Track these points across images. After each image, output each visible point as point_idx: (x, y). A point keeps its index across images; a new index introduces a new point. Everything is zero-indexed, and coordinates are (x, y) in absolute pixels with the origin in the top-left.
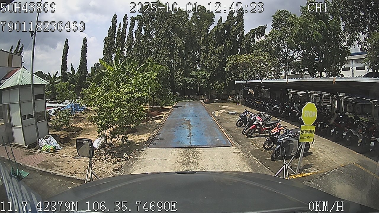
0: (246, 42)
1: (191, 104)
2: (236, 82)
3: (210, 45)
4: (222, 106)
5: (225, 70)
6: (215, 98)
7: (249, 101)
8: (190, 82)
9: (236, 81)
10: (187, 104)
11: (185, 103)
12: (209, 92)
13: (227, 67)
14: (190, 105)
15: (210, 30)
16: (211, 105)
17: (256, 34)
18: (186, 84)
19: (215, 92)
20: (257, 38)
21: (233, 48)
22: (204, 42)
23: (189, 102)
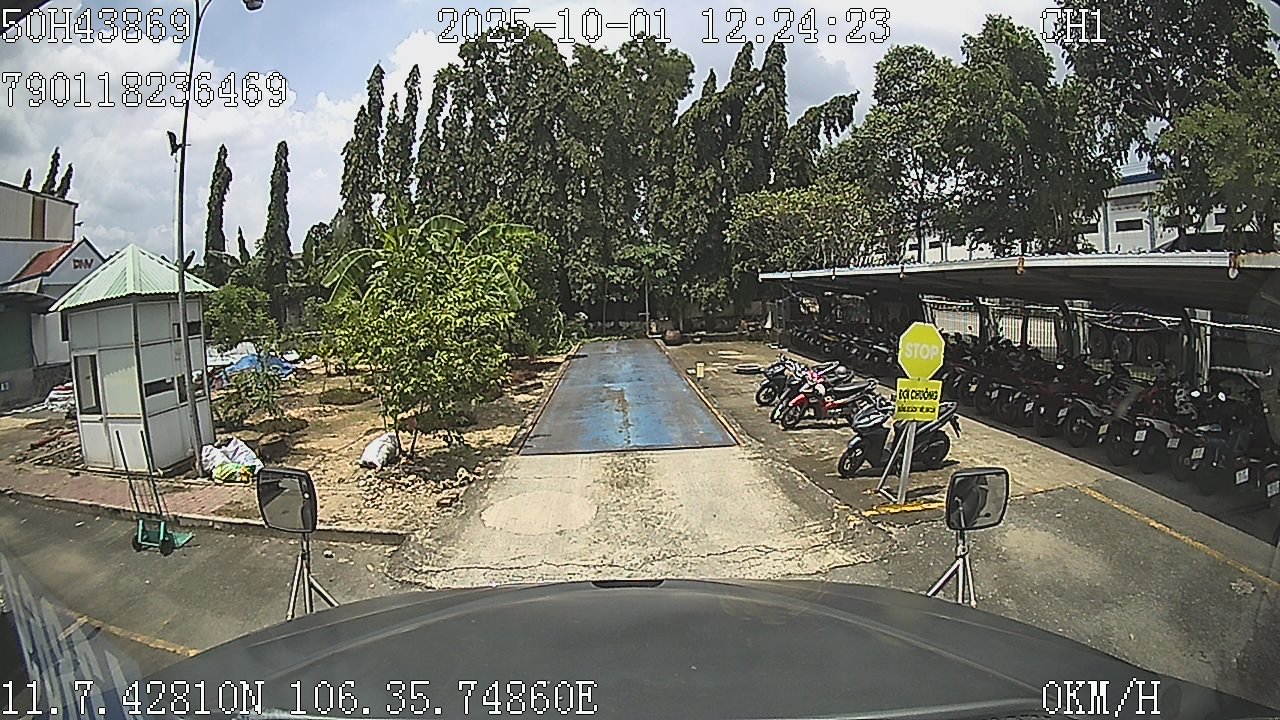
0: (790, 149)
1: (624, 349)
2: (761, 276)
3: (679, 162)
4: (720, 352)
5: (728, 240)
6: (699, 326)
7: (802, 336)
8: (618, 279)
9: (762, 272)
10: (612, 349)
11: (606, 345)
12: (680, 310)
13: (734, 229)
14: (620, 351)
15: (679, 113)
16: (686, 348)
17: (822, 123)
18: (606, 286)
19: (697, 308)
20: (828, 134)
21: (750, 170)
22: (662, 153)
23: (616, 343)
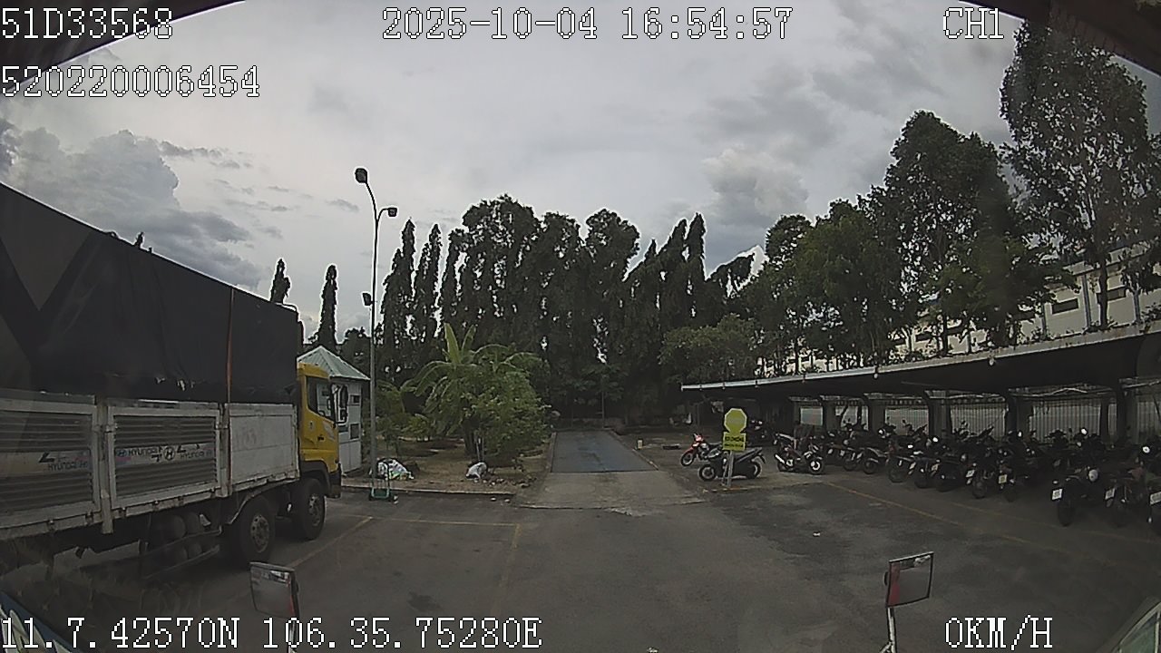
0: (707, 296)
1: (589, 435)
5: (661, 362)
6: (639, 422)
8: (583, 388)
9: (683, 385)
13: (665, 355)
14: (586, 436)
15: (628, 270)
17: (729, 277)
20: (733, 284)
23: (580, 433)
